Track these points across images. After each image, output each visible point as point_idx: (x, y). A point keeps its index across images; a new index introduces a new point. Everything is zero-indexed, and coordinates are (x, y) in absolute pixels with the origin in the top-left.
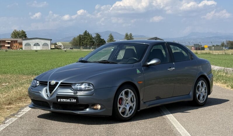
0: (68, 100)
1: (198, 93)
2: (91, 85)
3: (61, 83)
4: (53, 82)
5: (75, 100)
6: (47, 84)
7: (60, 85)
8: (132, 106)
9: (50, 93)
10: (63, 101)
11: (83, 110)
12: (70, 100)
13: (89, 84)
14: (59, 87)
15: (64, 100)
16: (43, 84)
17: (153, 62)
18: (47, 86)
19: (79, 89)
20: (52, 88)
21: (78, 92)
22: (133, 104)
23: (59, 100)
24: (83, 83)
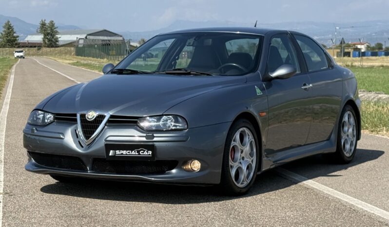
0: (134, 153)
1: (344, 137)
2: (180, 119)
3: (112, 117)
4: (92, 115)
5: (150, 152)
6: (76, 120)
7: (109, 121)
8: (251, 163)
9: (87, 137)
10: (122, 154)
11: (163, 172)
12: (138, 152)
13: (176, 118)
14: (105, 125)
15: (124, 152)
16: (66, 119)
17: (281, 72)
18: (77, 123)
19: (154, 128)
20: (89, 127)
21: (155, 135)
22: (252, 159)
23: (111, 153)
24: (163, 115)
